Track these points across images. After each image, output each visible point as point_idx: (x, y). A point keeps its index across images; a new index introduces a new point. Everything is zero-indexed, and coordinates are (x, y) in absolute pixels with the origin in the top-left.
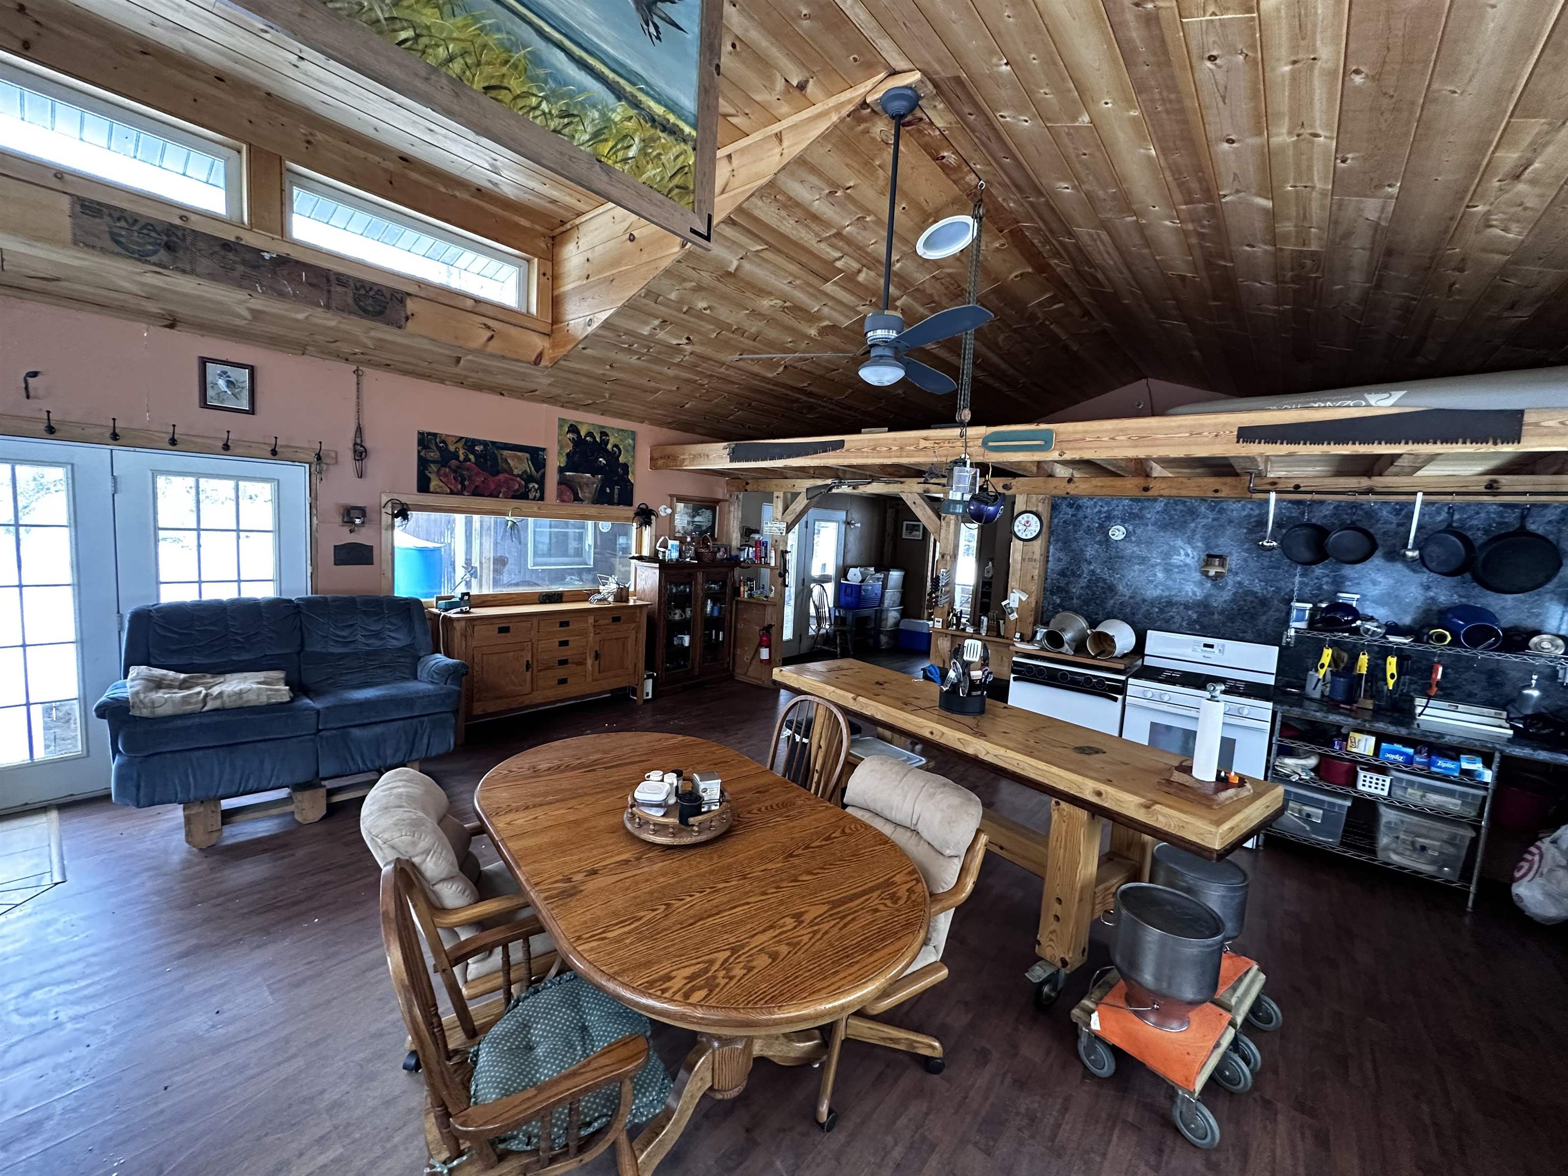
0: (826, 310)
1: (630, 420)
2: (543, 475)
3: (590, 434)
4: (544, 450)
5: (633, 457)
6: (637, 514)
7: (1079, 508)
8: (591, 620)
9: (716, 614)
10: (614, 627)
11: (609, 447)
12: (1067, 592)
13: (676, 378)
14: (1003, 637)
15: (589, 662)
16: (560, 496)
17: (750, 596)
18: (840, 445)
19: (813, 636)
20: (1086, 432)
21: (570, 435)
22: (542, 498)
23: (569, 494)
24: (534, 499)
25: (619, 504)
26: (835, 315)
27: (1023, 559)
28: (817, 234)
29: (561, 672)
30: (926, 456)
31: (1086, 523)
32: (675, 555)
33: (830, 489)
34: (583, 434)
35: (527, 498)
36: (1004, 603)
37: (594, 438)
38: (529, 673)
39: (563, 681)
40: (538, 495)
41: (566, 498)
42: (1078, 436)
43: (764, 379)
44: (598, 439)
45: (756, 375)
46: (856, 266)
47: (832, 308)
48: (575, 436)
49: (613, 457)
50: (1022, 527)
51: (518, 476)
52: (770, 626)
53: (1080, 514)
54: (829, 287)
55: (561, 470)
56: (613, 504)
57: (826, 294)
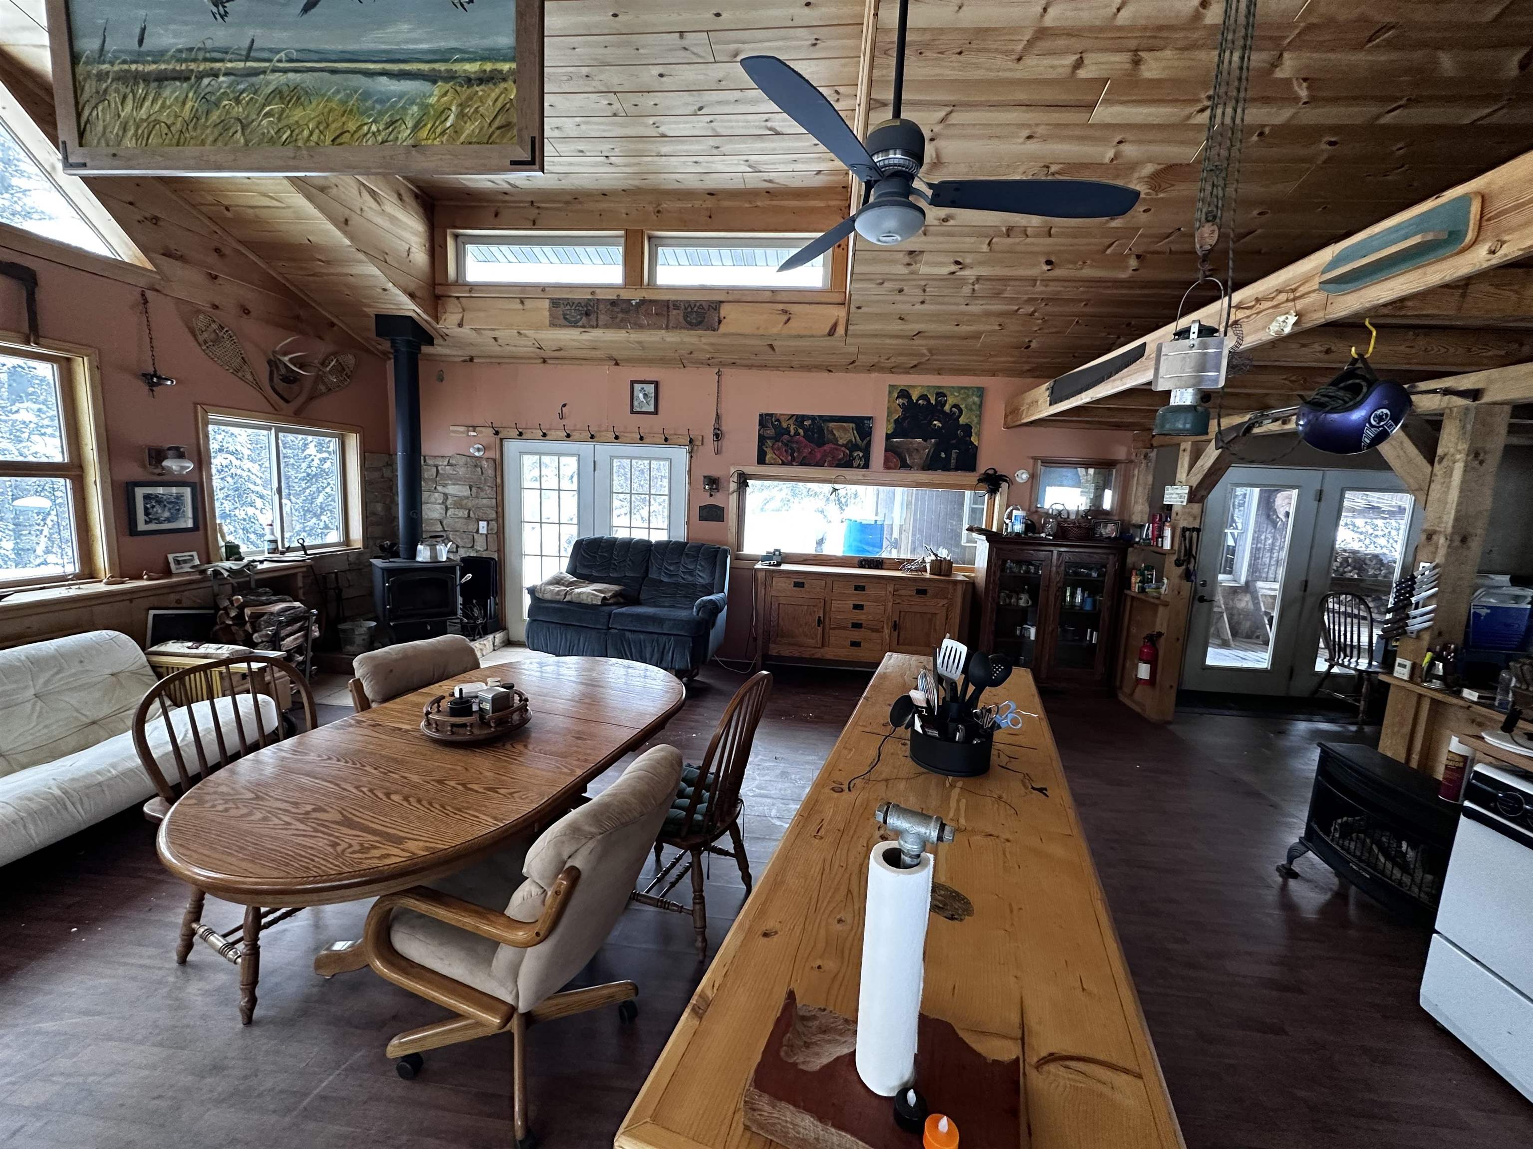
1: (975, 375)
2: (869, 444)
3: (923, 397)
4: (870, 418)
5: (980, 416)
6: (980, 481)
8: (890, 588)
9: (1088, 607)
10: (918, 599)
11: (947, 408)
15: (887, 631)
16: (886, 462)
17: (1142, 590)
18: (1140, 352)
21: (900, 401)
22: (866, 466)
23: (895, 460)
24: (858, 467)
25: (956, 469)
29: (856, 635)
32: (1019, 528)
33: (1249, 429)
34: (914, 398)
35: (852, 467)
37: (928, 400)
38: (820, 629)
39: (855, 644)
40: (862, 463)
41: (892, 465)
44: (933, 402)
46: (1121, 60)
48: (905, 401)
49: (951, 419)
51: (843, 445)
55: (888, 437)
56: (949, 470)
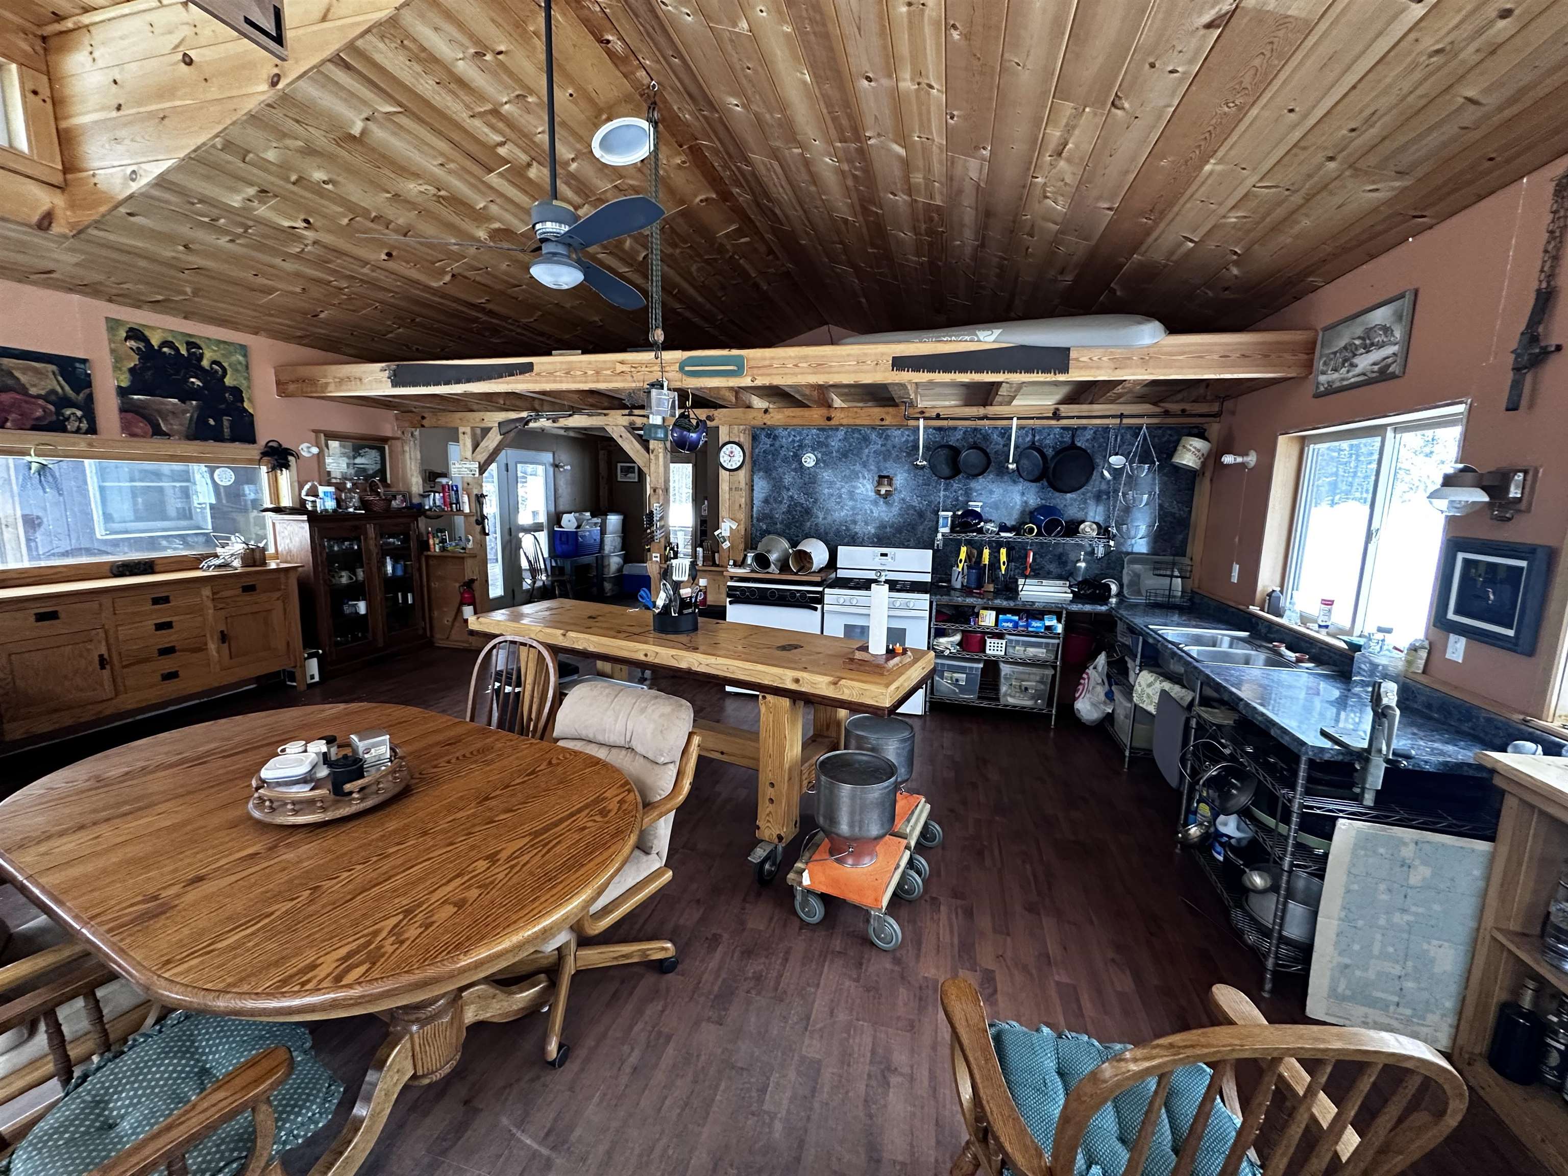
0: (494, 209)
1: (237, 329)
2: (90, 398)
3: (166, 343)
4: (85, 361)
5: (248, 379)
6: (264, 454)
7: (775, 438)
8: (206, 592)
9: (399, 573)
10: (247, 598)
11: (205, 363)
12: (771, 518)
13: (298, 275)
14: (718, 566)
15: (212, 646)
16: (126, 428)
17: (443, 549)
18: (529, 368)
19: (528, 590)
20: (773, 358)
21: (131, 343)
22: (92, 430)
23: (142, 426)
24: (78, 431)
25: (233, 440)
26: (508, 217)
27: (730, 489)
28: (468, 107)
29: (168, 664)
30: (623, 381)
31: (783, 452)
32: (330, 505)
33: (527, 423)
34: (155, 342)
35: (64, 430)
36: (716, 533)
37: (177, 350)
38: (106, 673)
39: (171, 676)
40: (84, 425)
41: (138, 431)
42: (767, 363)
43: (427, 288)
44: (184, 352)
45: (417, 282)
46: (524, 158)
47: (502, 207)
48: (141, 345)
49: (214, 377)
50: (727, 458)
51: (39, 397)
52: (472, 581)
53: (777, 444)
54: (492, 178)
55: (122, 392)
56: (222, 440)
57: (490, 187)
